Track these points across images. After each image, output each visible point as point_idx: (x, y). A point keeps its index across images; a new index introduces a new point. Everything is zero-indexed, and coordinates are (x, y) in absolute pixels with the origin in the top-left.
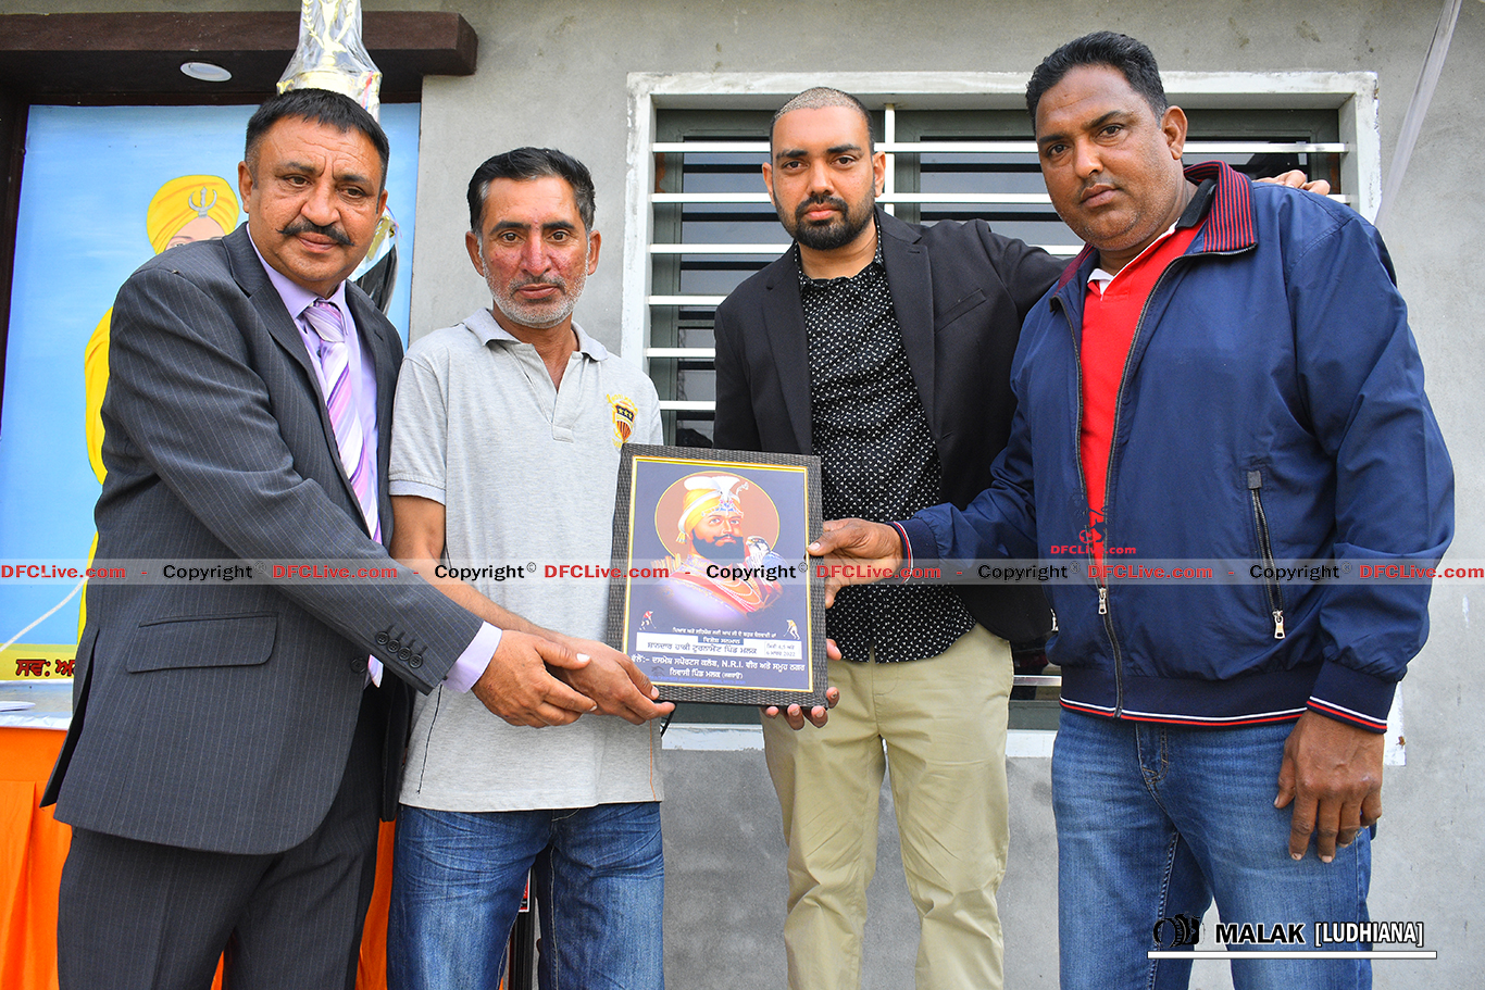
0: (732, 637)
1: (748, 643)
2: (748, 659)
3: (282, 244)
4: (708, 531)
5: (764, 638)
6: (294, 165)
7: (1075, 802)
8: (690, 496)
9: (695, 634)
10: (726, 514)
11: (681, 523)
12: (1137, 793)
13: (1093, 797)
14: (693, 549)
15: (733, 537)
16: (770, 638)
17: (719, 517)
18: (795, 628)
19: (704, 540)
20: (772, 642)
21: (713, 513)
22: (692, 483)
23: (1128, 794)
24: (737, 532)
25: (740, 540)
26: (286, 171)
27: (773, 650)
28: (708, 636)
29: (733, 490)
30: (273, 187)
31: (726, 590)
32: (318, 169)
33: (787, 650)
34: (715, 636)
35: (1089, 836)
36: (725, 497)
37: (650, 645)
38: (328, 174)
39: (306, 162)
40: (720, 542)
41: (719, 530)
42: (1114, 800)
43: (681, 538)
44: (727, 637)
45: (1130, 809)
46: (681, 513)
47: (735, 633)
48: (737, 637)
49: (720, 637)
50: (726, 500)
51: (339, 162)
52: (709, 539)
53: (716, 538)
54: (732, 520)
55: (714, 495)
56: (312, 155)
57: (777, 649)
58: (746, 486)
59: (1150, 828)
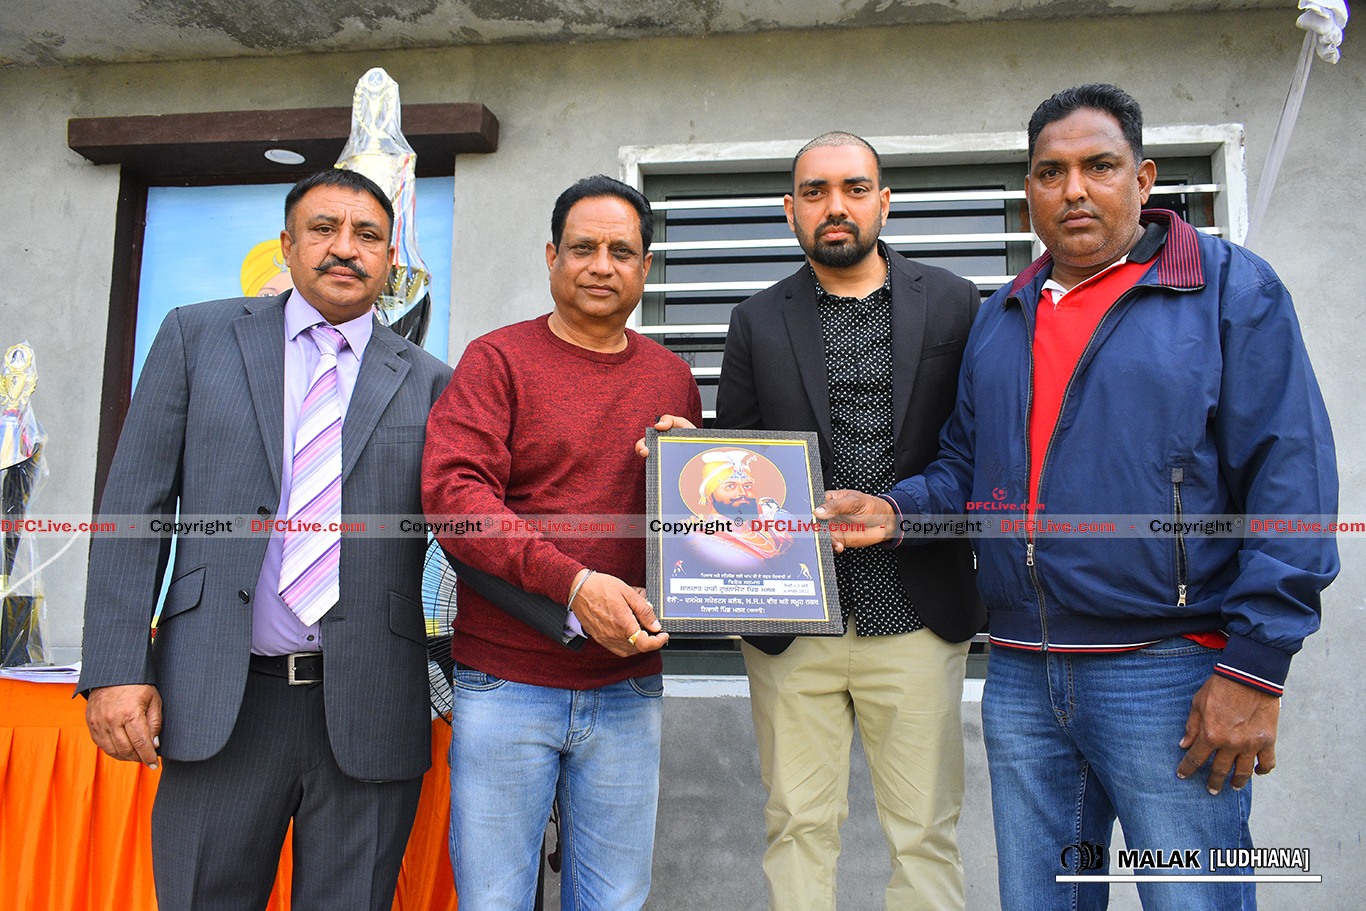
0: (753, 579)
1: (768, 584)
2: (769, 597)
3: (317, 279)
4: (725, 495)
5: (781, 579)
6: (321, 217)
7: (1002, 737)
8: (708, 468)
9: (720, 578)
10: (739, 480)
11: (702, 490)
12: (1052, 729)
13: (1016, 732)
14: (714, 510)
15: (747, 499)
16: (786, 579)
17: (734, 483)
18: (807, 570)
19: (722, 503)
20: (788, 582)
21: (728, 480)
22: (708, 457)
23: (1044, 730)
24: (750, 495)
25: (753, 501)
26: (317, 223)
27: (790, 588)
28: (733, 579)
29: (744, 461)
30: (307, 237)
31: (745, 541)
32: (340, 218)
33: (803, 588)
34: (738, 579)
35: (1016, 765)
36: (737, 467)
37: (682, 588)
38: (348, 221)
39: (331, 214)
40: (736, 503)
41: (735, 493)
42: (1034, 735)
43: (703, 501)
44: (748, 579)
45: (1047, 741)
46: (701, 481)
47: (755, 576)
48: (757, 579)
49: (743, 579)
50: (738, 470)
51: (356, 213)
52: (727, 502)
53: (732, 500)
54: (745, 485)
55: (729, 466)
56: (335, 209)
57: (793, 588)
58: (754, 458)
59: (1065, 757)
